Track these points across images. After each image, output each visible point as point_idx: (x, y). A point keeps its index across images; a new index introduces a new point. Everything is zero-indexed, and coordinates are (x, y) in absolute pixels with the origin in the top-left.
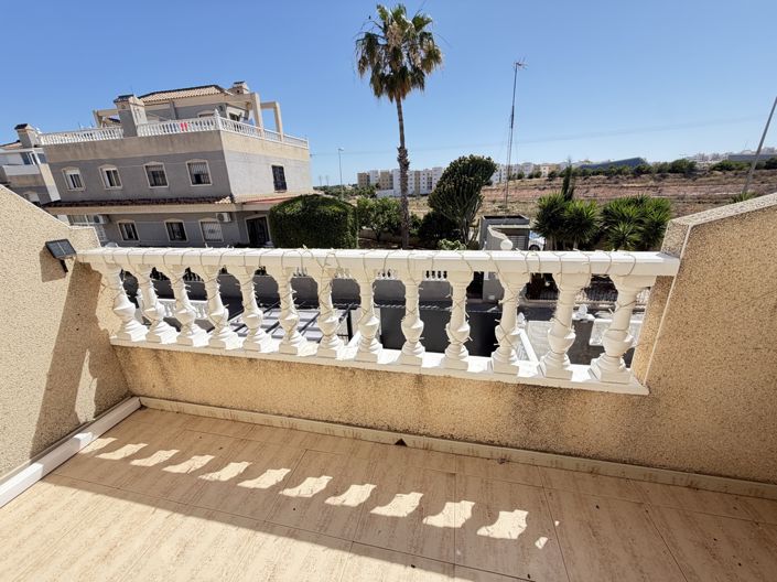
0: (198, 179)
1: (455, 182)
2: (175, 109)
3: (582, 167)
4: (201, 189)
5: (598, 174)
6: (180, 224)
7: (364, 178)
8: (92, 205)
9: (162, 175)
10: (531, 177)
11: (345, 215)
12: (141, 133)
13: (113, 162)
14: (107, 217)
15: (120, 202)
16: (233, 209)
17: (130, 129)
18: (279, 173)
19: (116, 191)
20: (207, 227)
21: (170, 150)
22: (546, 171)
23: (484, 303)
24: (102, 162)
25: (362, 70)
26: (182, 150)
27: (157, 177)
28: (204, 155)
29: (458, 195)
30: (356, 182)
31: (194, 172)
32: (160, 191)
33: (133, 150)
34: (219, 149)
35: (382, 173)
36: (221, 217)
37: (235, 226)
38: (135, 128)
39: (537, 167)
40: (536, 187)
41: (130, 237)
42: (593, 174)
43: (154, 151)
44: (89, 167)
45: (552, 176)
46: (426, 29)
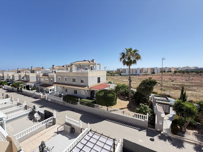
0: (82, 82)
1: (145, 86)
2: (80, 65)
3: (186, 70)
4: (82, 84)
5: (193, 72)
6: (76, 90)
7: (119, 70)
8: (61, 84)
9: (75, 80)
10: (168, 72)
11: (114, 96)
12: (73, 72)
13: (67, 76)
14: (63, 87)
15: (66, 84)
16: (88, 89)
17: (71, 70)
18: (99, 79)
19: (66, 82)
20: (82, 92)
21: (78, 75)
22: (173, 70)
23: (155, 131)
24: (65, 76)
25: (121, 61)
26: (80, 76)
27: (74, 80)
28: (84, 77)
29: (146, 90)
30: (116, 70)
31: (82, 80)
32: (74, 83)
33: (71, 74)
34: (87, 76)
35: (123, 69)
36: (85, 91)
37: (88, 93)
38: (72, 70)
39: (170, 69)
40: (170, 75)
41: (66, 91)
42: (191, 72)
43: (74, 75)
44: (62, 77)
45: (175, 72)
46: (137, 52)
